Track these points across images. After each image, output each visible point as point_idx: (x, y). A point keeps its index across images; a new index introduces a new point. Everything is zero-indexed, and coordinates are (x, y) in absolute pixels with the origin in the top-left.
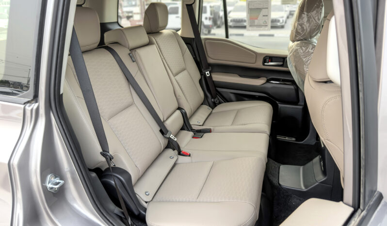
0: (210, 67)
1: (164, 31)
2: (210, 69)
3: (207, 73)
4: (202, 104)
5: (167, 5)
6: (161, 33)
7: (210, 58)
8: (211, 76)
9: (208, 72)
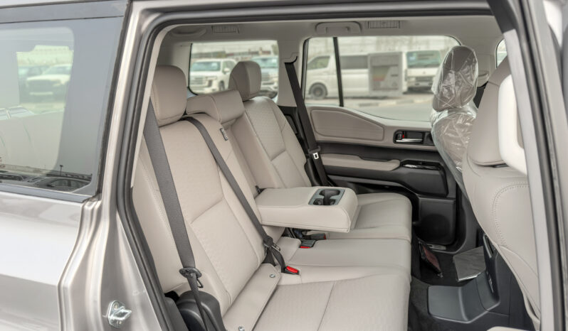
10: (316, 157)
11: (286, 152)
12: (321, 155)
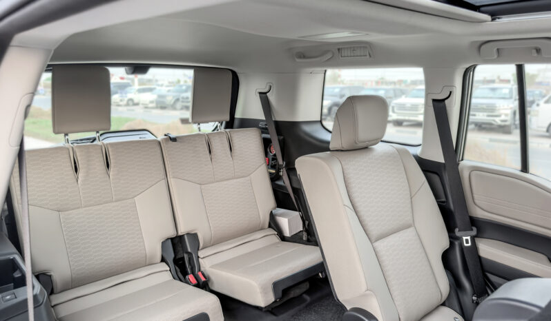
0: (475, 229)
1: (379, 148)
2: (474, 232)
3: (466, 240)
4: (443, 304)
5: (388, 100)
6: (371, 150)
7: (479, 207)
8: (474, 247)
9: (469, 238)
10: (467, 242)
11: (412, 229)
12: (477, 240)
